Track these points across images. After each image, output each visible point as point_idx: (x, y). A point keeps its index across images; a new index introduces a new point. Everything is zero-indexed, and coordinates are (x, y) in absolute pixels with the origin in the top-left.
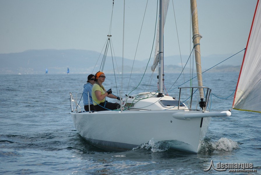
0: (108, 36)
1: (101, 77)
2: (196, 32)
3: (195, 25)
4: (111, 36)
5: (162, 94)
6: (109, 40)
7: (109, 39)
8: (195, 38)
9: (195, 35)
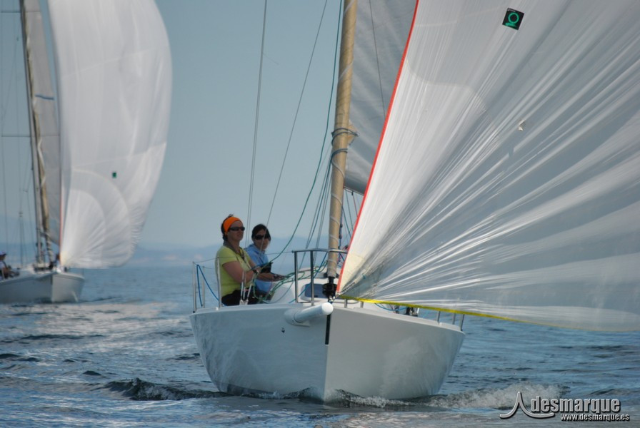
1: (233, 230)
2: (341, 123)
8: (337, 135)
9: (338, 127)
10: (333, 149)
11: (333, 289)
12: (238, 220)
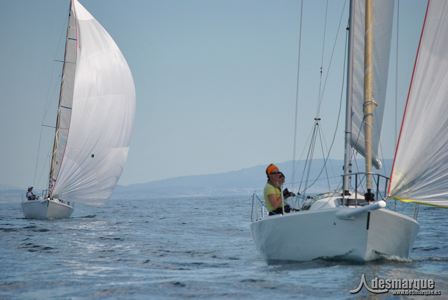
0: (315, 119)
2: (368, 98)
3: (368, 88)
4: (319, 119)
5: (348, 191)
6: (317, 126)
7: (317, 124)
8: (366, 106)
9: (367, 100)
10: (364, 114)
11: (371, 196)
12: (276, 168)
